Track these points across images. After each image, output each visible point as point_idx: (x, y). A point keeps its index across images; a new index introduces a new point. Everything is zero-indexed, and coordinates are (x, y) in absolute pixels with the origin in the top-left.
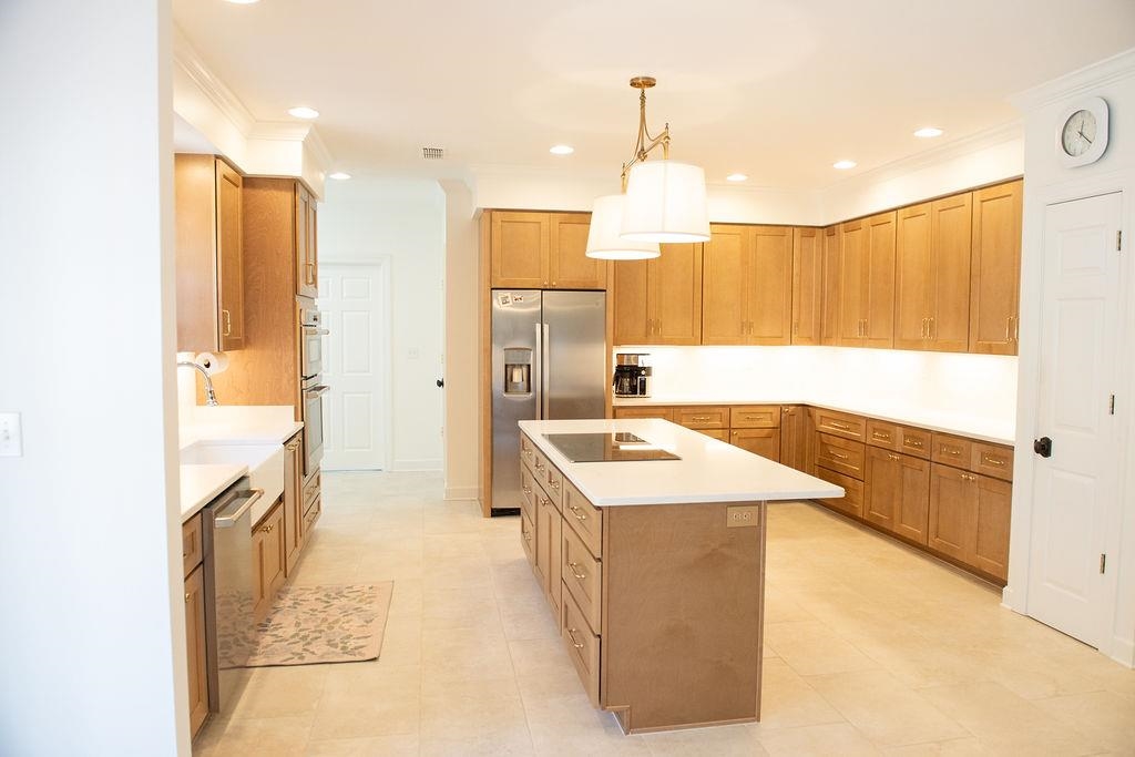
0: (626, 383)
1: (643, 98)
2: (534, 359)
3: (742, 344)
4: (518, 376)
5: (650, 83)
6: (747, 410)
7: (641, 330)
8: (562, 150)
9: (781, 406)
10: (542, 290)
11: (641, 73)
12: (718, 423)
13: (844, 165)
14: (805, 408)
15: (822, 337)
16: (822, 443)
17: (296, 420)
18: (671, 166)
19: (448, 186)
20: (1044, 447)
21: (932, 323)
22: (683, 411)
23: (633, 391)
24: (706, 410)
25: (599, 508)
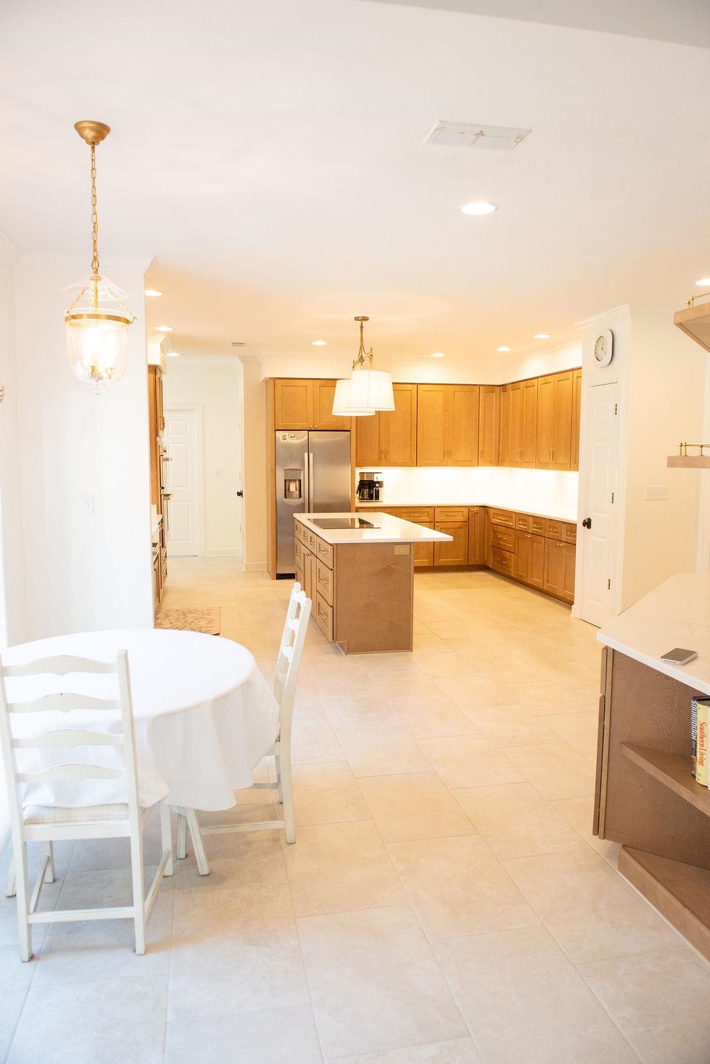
0: (366, 491)
1: (362, 327)
2: (304, 476)
3: (444, 466)
4: (293, 487)
5: (365, 319)
6: (447, 510)
7: (376, 457)
8: (319, 343)
9: (469, 507)
10: (309, 431)
11: (360, 315)
12: (426, 519)
13: (503, 349)
14: (485, 508)
15: (499, 461)
16: (495, 532)
17: (158, 514)
18: (373, 373)
19: (244, 359)
20: (587, 524)
21: (553, 452)
22: (403, 510)
23: (371, 497)
24: (419, 510)
25: (331, 545)
